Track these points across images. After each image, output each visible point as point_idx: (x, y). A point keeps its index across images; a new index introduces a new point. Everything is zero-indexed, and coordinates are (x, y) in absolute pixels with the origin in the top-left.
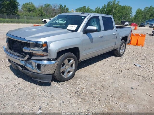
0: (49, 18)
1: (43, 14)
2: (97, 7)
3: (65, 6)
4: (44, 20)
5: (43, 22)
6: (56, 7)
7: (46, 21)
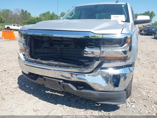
0: (13, 25)
1: (3, 20)
2: (62, 12)
3: (26, 11)
4: (6, 27)
5: (5, 29)
6: (18, 12)
7: (9, 28)
